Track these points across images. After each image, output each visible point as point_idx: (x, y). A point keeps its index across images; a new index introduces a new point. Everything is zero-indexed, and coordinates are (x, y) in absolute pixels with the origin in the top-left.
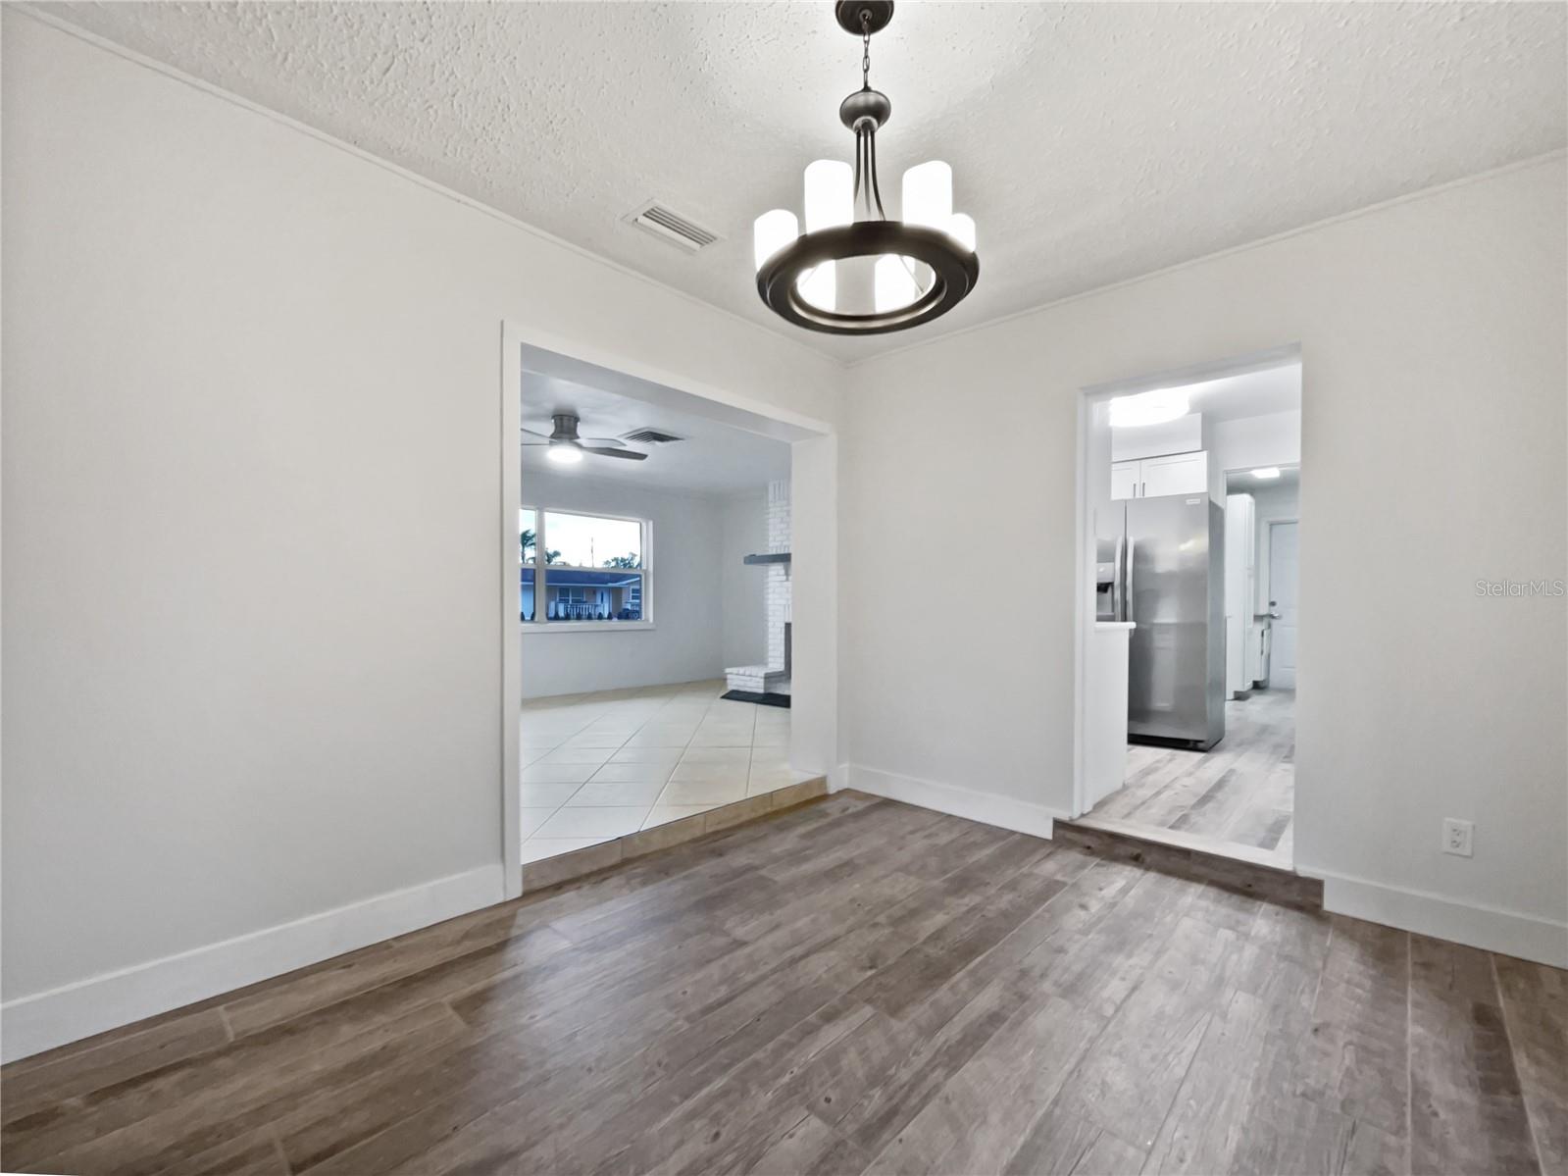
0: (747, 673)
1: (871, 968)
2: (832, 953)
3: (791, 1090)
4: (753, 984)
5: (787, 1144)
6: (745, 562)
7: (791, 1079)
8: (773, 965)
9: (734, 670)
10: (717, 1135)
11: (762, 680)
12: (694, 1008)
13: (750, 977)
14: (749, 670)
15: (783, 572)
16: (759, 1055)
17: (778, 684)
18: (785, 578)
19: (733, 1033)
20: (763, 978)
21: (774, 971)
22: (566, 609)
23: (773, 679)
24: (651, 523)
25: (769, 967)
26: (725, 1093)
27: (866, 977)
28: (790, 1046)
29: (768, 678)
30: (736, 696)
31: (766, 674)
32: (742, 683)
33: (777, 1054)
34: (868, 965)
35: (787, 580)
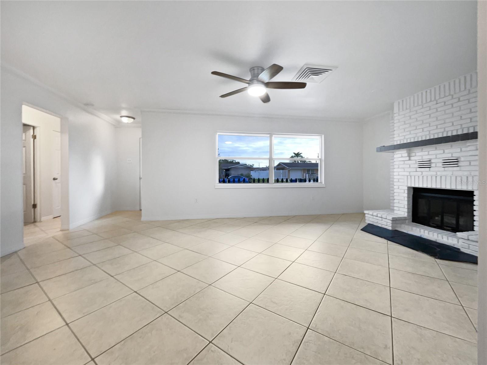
0: (379, 215)
6: (377, 151)
9: (371, 212)
11: (391, 222)
14: (380, 213)
15: (406, 155)
17: (403, 226)
18: (408, 158)
22: (309, 176)
23: (397, 222)
24: (323, 136)
29: (395, 221)
30: (371, 229)
31: (393, 218)
32: (376, 221)
35: (410, 160)
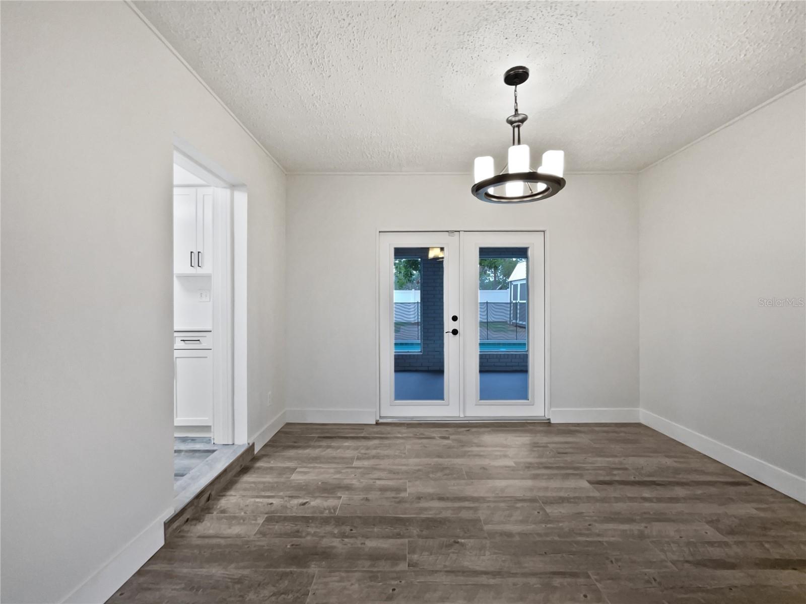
1: (458, 542)
2: (466, 564)
3: (550, 522)
4: (534, 574)
5: (563, 511)
7: (548, 524)
8: (511, 580)
10: (590, 525)
12: (581, 580)
13: (533, 581)
16: (556, 538)
19: (564, 555)
20: (525, 575)
21: (515, 575)
25: (516, 580)
26: (581, 535)
27: (466, 540)
28: (539, 535)
33: (547, 535)
34: (457, 545)
